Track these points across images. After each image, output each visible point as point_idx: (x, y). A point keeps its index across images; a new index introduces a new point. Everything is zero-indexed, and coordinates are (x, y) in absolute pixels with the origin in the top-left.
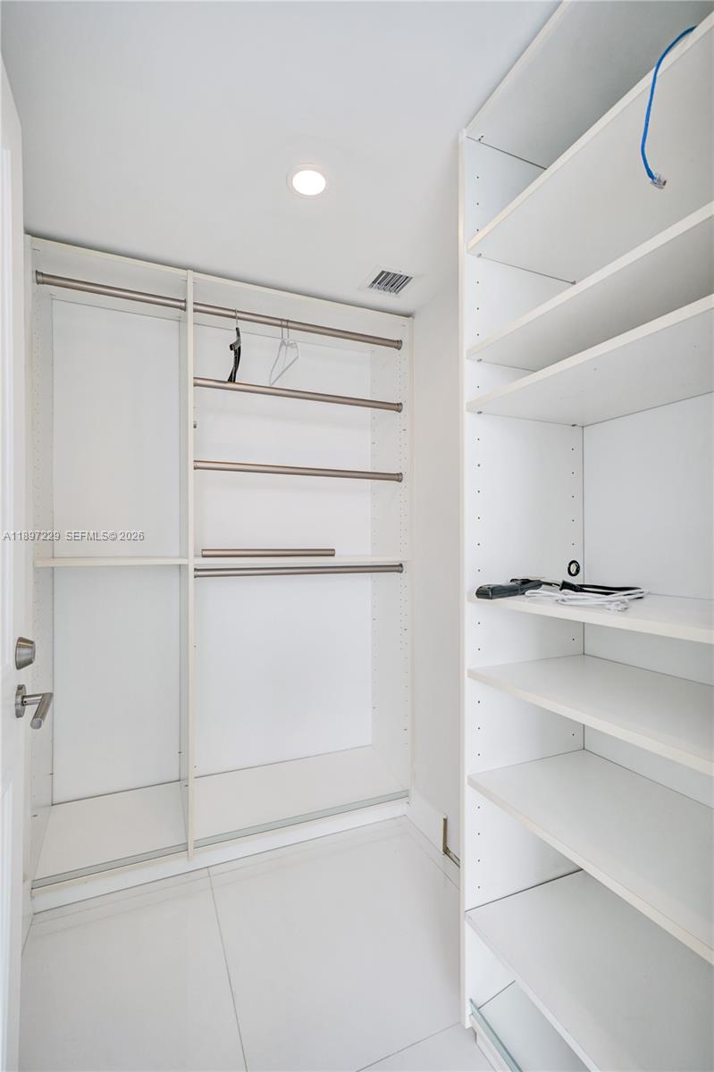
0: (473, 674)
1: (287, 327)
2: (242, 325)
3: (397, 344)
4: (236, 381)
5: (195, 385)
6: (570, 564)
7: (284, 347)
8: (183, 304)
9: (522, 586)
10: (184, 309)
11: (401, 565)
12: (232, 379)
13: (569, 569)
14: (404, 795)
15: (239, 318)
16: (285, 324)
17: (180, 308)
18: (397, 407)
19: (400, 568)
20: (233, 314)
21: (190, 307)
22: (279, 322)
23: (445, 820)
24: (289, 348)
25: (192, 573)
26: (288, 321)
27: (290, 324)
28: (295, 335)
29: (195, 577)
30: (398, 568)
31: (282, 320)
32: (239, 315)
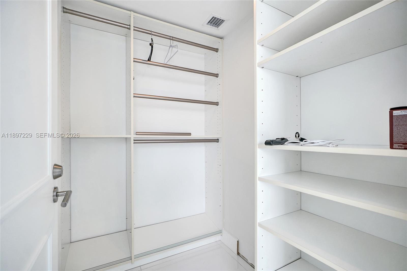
0: (261, 179)
1: (172, 40)
2: (154, 37)
3: (216, 50)
4: (151, 61)
5: (134, 61)
6: (296, 134)
7: (171, 48)
8: (129, 27)
9: (282, 141)
10: (129, 29)
11: (218, 139)
12: (149, 60)
13: (296, 135)
14: (220, 232)
15: (153, 35)
16: (172, 38)
17: (127, 28)
18: (216, 75)
19: (218, 141)
20: (150, 32)
21: (132, 28)
22: (169, 37)
23: (238, 242)
24: (173, 48)
25: (132, 142)
26: (173, 37)
27: (173, 39)
28: (175, 43)
29: (134, 143)
30: (217, 140)
31: (170, 37)
32: (153, 33)
